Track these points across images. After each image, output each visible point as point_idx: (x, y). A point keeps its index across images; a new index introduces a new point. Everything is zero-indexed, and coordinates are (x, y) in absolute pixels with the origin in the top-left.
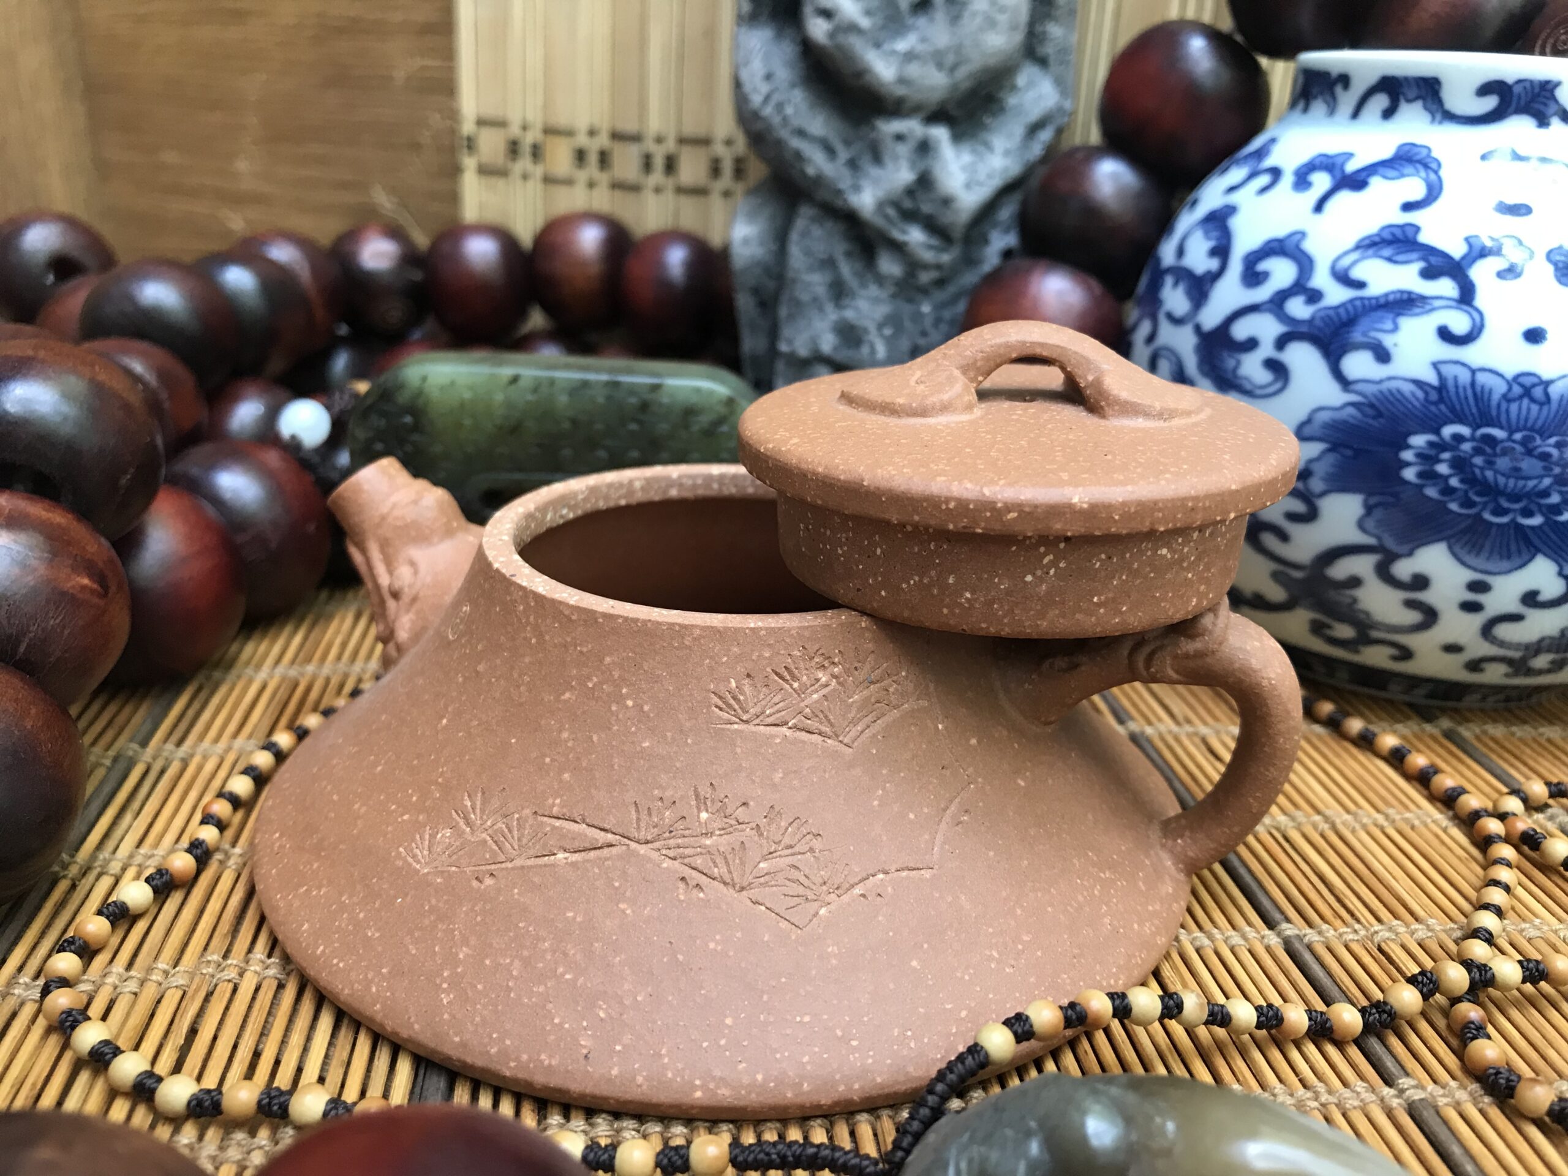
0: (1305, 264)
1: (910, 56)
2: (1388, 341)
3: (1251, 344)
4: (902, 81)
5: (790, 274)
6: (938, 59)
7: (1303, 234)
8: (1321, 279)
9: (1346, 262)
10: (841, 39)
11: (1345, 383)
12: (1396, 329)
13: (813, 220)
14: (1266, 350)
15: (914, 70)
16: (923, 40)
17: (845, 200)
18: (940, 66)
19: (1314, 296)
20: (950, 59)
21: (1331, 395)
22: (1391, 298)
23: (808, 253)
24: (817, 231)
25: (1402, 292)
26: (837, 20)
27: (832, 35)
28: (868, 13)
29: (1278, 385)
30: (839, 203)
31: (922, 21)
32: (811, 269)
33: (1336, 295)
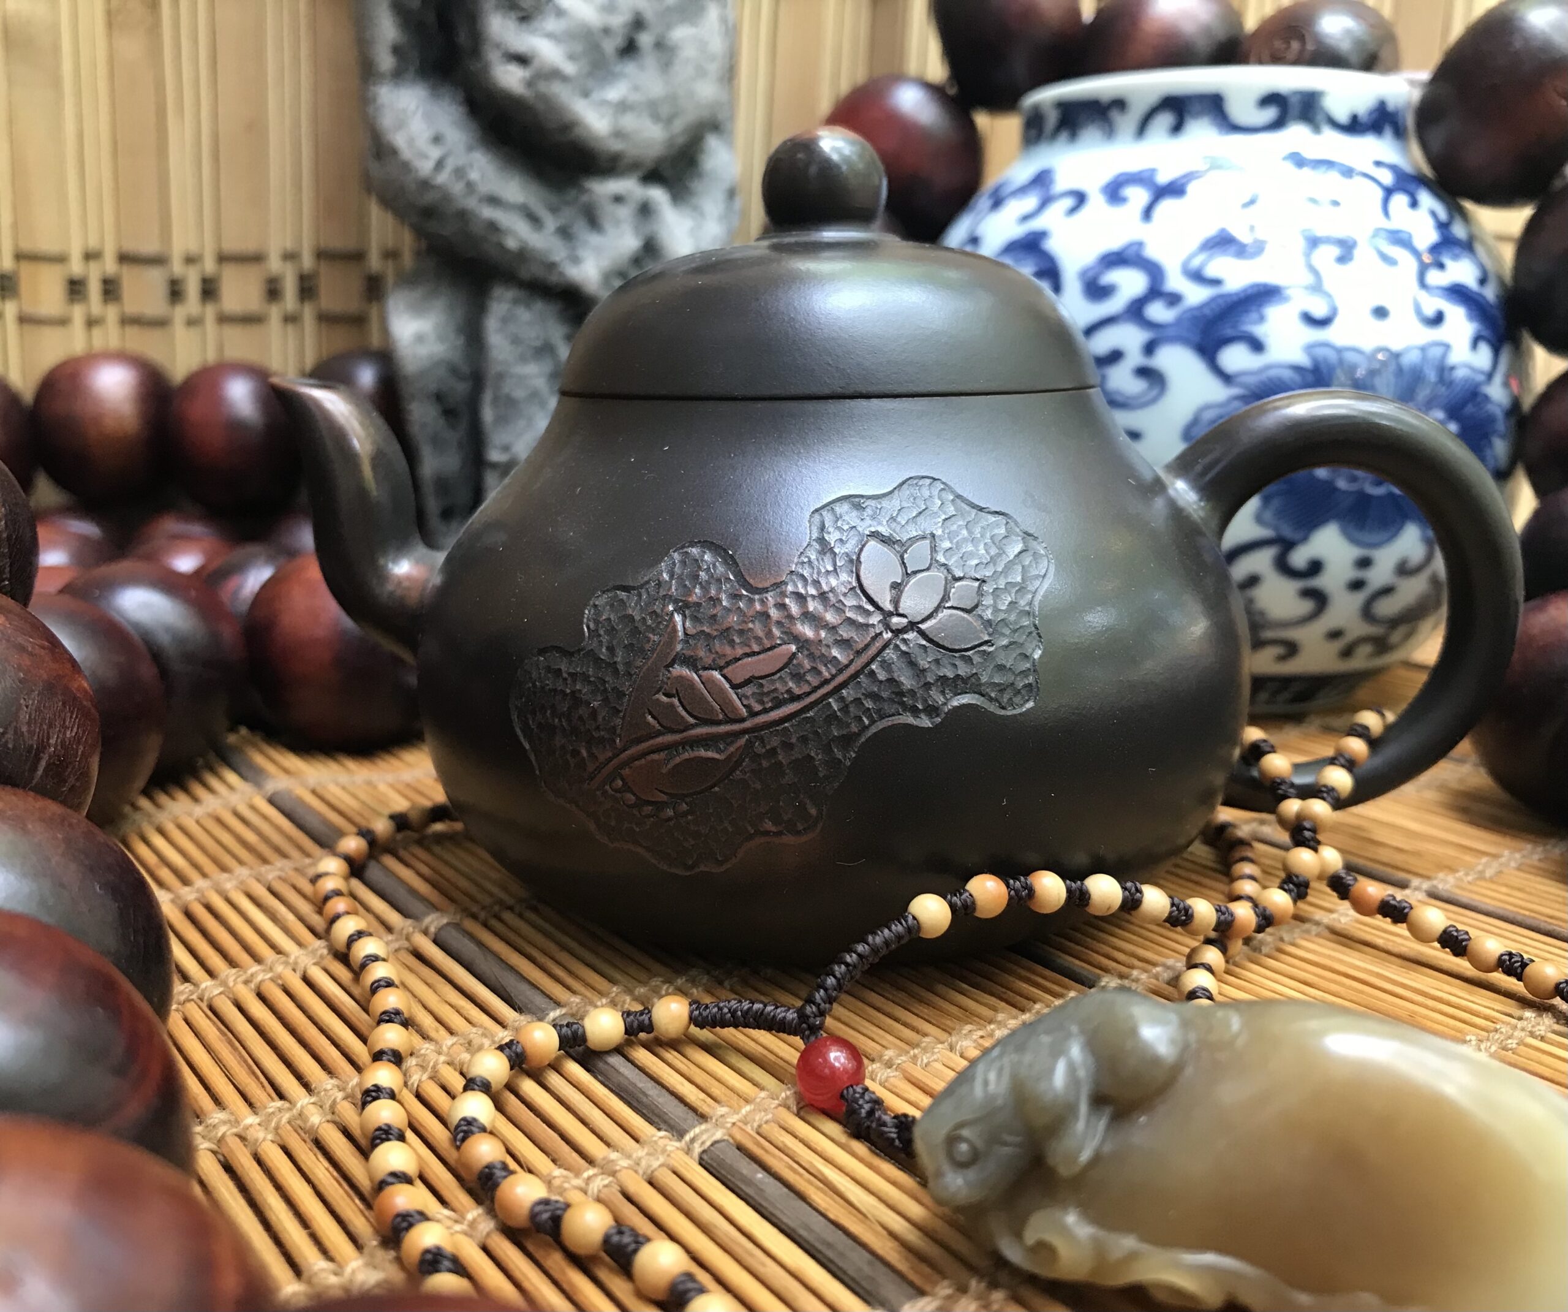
0: (1154, 271)
1: (623, 107)
2: (1259, 331)
3: (1115, 356)
4: (618, 134)
5: (493, 369)
6: (653, 109)
7: (1140, 244)
8: (1175, 281)
9: (1196, 263)
10: (543, 87)
11: (1226, 378)
12: (1262, 319)
13: (516, 302)
14: (1134, 358)
15: (629, 122)
16: (636, 88)
17: (561, 274)
18: (656, 117)
19: (1174, 299)
20: (665, 110)
21: (1213, 392)
22: (1250, 292)
23: (516, 340)
24: (524, 315)
25: (1258, 285)
26: (536, 64)
27: (530, 83)
28: (572, 57)
29: (1154, 393)
30: (553, 279)
31: (630, 67)
32: (523, 359)
33: (1195, 295)
